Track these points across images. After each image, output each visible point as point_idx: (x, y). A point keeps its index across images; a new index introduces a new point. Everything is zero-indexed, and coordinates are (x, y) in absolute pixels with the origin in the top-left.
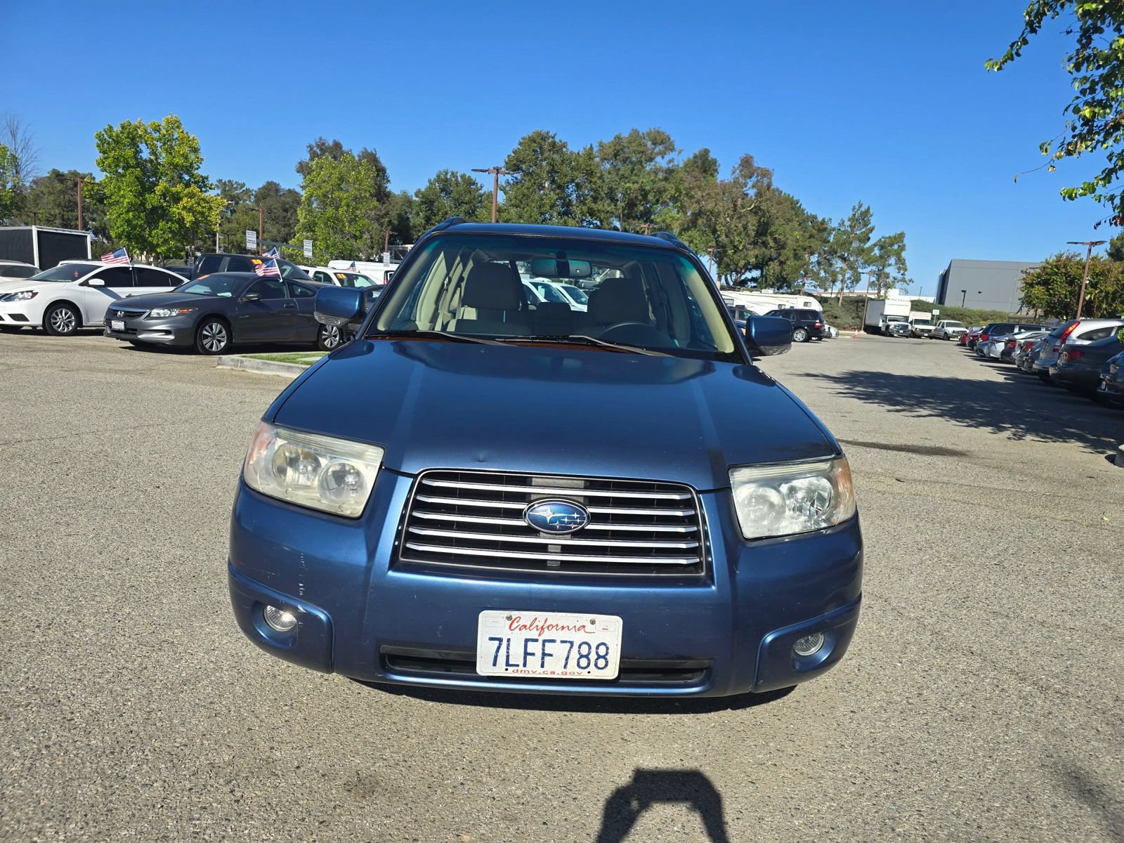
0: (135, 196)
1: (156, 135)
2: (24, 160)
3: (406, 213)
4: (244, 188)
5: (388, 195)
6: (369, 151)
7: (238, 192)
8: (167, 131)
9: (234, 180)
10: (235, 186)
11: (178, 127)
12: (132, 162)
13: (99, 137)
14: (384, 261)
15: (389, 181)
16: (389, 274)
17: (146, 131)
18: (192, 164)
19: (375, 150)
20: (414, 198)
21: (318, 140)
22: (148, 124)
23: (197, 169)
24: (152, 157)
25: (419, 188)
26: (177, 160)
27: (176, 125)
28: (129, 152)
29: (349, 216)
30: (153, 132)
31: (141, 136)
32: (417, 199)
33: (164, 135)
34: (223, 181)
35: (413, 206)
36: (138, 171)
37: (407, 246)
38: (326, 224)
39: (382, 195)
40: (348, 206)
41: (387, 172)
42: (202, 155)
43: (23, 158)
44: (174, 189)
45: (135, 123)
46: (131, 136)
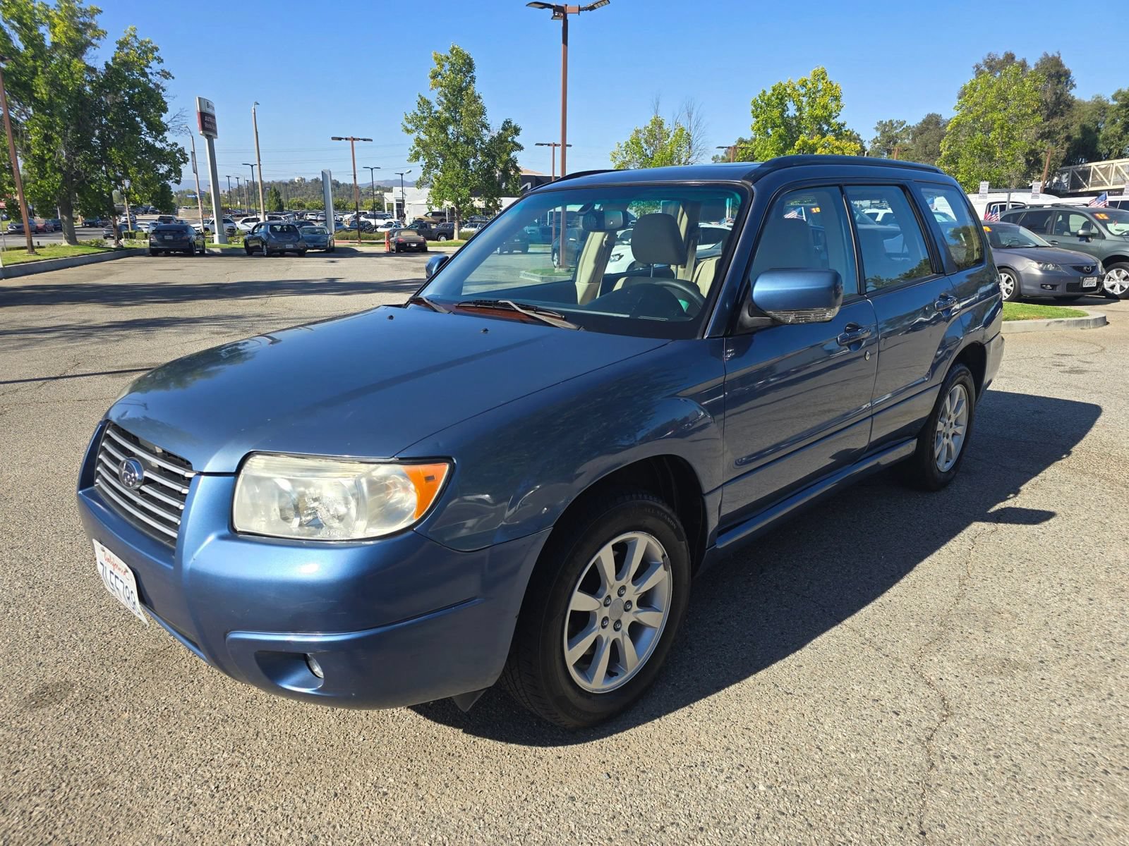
0: (776, 153)
1: (803, 91)
2: (695, 136)
3: (1097, 123)
4: (905, 126)
5: (1070, 104)
6: (1050, 55)
7: (897, 131)
8: (813, 84)
9: (895, 119)
10: (895, 125)
11: (823, 79)
12: (778, 121)
13: (755, 104)
14: (980, 191)
15: (1074, 86)
16: (993, 206)
17: (794, 88)
18: (831, 113)
19: (1058, 52)
20: (1111, 102)
21: (986, 57)
22: (796, 82)
23: (836, 117)
24: (797, 114)
25: (1119, 88)
26: (817, 112)
27: (821, 76)
28: (776, 113)
29: (1002, 139)
30: (800, 89)
31: (789, 95)
32: (1115, 103)
33: (810, 89)
34: (884, 123)
35: (1108, 113)
36: (782, 130)
37: (1089, 164)
38: (972, 154)
39: (1060, 106)
40: (1002, 128)
41: (1072, 74)
42: (843, 101)
43: (694, 135)
44: (810, 142)
45: (785, 83)
46: (780, 97)
